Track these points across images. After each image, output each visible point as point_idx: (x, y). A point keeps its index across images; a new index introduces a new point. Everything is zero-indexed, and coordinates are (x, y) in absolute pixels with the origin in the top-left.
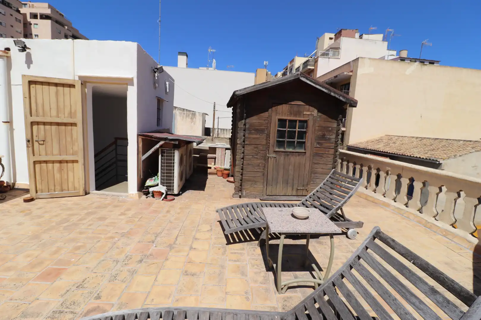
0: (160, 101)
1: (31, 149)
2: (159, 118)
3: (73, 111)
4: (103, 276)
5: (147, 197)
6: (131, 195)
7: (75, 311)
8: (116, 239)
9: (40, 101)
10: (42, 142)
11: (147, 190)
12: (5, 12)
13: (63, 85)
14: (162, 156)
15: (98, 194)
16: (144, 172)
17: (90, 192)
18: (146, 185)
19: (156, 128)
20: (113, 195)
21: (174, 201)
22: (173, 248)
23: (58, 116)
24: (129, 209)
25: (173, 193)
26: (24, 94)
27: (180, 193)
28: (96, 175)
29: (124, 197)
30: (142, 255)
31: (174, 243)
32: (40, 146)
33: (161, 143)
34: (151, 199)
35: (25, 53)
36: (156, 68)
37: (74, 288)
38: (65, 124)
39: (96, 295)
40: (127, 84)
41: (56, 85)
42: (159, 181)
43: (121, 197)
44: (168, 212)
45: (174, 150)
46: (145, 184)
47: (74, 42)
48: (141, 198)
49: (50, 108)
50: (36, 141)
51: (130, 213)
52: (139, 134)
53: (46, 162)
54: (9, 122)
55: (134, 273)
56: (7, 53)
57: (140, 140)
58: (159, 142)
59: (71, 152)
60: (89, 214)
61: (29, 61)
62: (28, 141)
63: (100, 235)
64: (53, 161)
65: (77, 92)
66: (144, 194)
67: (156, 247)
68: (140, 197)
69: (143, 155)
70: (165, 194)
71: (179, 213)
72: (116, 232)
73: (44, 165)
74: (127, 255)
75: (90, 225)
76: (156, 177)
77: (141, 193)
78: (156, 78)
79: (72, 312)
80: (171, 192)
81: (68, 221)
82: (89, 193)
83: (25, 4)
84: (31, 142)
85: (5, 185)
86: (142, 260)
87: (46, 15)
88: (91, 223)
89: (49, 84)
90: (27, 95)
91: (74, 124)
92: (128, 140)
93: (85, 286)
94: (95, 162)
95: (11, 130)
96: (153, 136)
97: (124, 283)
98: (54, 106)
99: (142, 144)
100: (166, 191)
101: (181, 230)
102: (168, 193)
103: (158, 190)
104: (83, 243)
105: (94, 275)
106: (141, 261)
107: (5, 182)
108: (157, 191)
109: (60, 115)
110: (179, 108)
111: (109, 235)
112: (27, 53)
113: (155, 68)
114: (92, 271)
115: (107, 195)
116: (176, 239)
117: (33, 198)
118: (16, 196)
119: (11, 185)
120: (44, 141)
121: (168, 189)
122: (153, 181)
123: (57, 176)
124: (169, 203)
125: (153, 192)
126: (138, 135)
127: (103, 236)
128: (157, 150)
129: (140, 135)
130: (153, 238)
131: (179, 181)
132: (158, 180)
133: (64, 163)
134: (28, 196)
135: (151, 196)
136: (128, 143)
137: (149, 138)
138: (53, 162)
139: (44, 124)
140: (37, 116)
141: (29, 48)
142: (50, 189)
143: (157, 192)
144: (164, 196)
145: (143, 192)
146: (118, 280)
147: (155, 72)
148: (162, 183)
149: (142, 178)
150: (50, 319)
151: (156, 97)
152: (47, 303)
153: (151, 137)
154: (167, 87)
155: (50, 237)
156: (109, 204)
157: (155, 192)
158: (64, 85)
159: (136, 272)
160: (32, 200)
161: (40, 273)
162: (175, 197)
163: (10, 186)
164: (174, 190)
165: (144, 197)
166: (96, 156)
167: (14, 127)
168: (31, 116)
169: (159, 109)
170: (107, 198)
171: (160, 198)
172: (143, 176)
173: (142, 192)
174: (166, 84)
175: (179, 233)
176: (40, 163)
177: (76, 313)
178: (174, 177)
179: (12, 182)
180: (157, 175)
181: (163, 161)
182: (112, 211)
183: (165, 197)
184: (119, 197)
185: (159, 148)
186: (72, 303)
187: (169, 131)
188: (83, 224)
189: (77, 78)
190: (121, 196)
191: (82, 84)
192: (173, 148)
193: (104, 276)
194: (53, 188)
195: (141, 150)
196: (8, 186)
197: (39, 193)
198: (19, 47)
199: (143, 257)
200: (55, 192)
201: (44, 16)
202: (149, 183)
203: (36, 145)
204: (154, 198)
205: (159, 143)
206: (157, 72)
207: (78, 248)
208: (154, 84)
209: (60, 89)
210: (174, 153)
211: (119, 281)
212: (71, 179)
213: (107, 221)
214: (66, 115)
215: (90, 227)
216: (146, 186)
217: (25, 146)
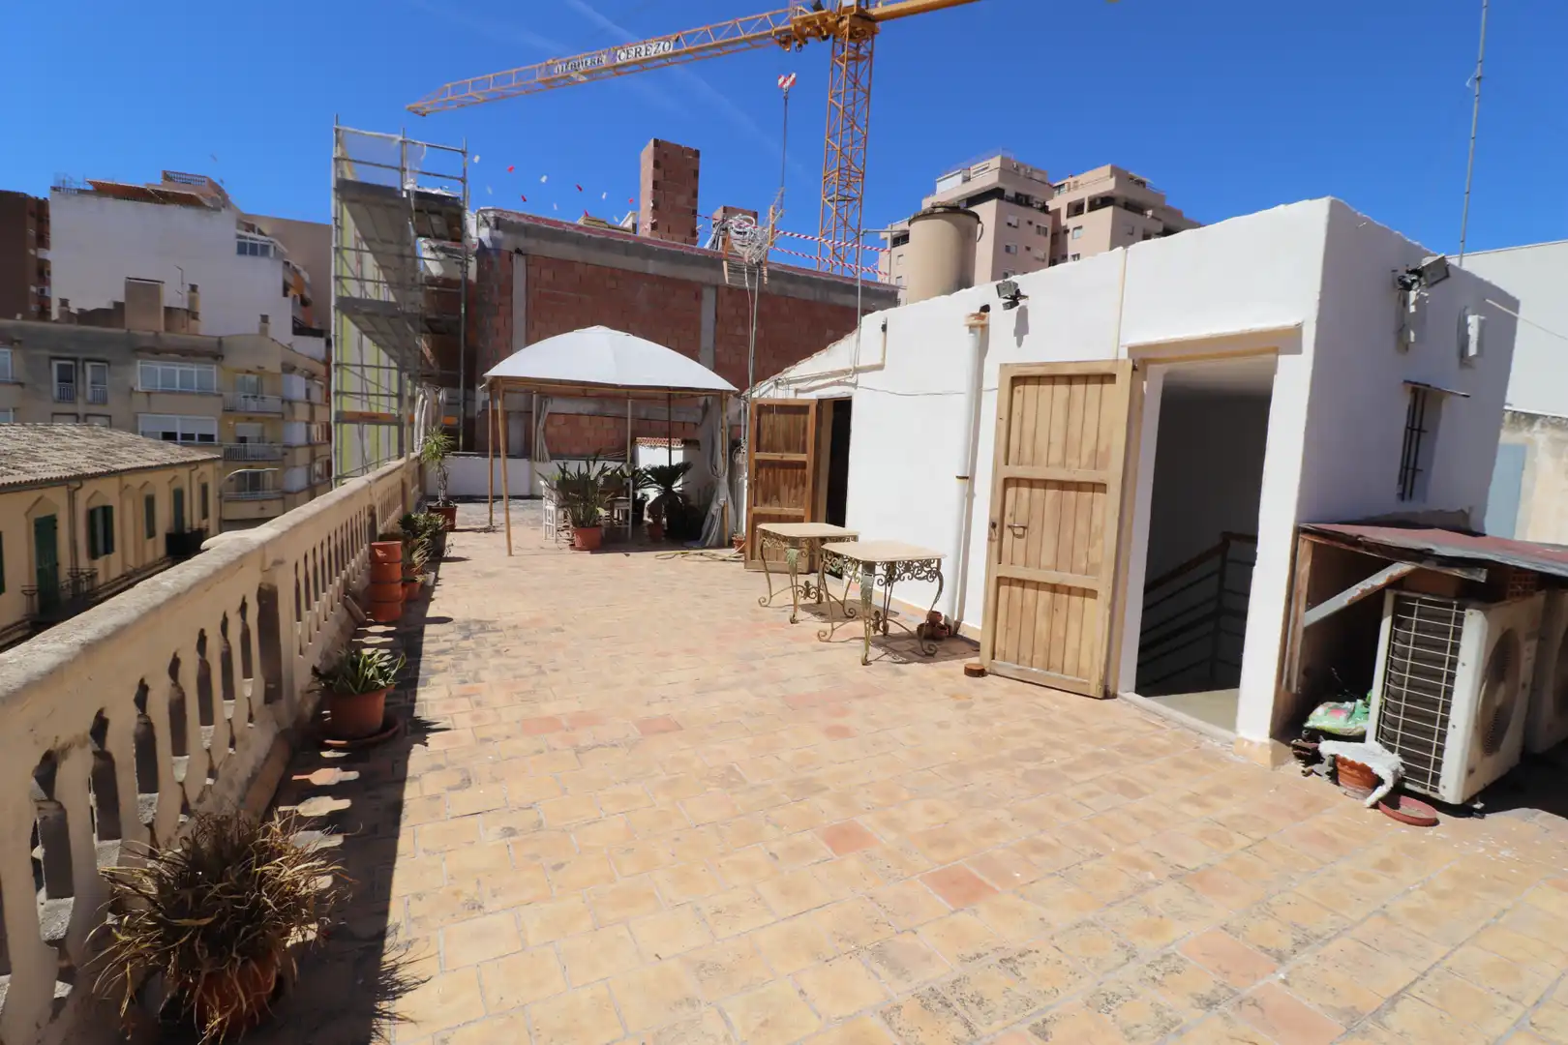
0: (1423, 401)
1: (996, 545)
2: (1411, 465)
3: (1102, 448)
4: (1075, 973)
5: (1306, 770)
6: (1246, 744)
7: (976, 1026)
8: (1151, 876)
9: (1029, 426)
10: (1019, 531)
11: (1310, 745)
12: (1018, 221)
13: (1086, 379)
14: (1397, 622)
15: (1138, 706)
16: (1306, 672)
17: (1119, 693)
18: (1309, 724)
19: (1391, 505)
20: (1182, 724)
21: (1430, 831)
22: (1363, 1032)
23: (1064, 464)
24: (1224, 792)
25: (1433, 795)
26: (999, 409)
27: (1478, 806)
28: (1143, 649)
29: (1217, 744)
30: (1222, 986)
31: (1377, 1015)
32: (1015, 539)
33: (1400, 568)
34: (1319, 783)
35: (1016, 308)
36: (1414, 272)
37: (995, 959)
38: (1078, 486)
39: (1039, 1020)
40: (1276, 351)
41: (1070, 379)
42: (1370, 725)
43: (1209, 741)
44: (1386, 865)
45: (1461, 608)
46: (1306, 720)
47: (1129, 255)
48: (1282, 767)
49: (1049, 443)
50: (1009, 527)
51: (1227, 808)
52: (1304, 525)
53: (1023, 583)
54: (967, 478)
55: (1173, 1030)
56: (983, 318)
57: (1305, 548)
58: (1386, 564)
59: (1084, 565)
60: (1096, 758)
61: (1022, 329)
62: (993, 525)
63: (1106, 838)
64: (1038, 583)
65: (1118, 395)
66: (1299, 757)
67: (1285, 982)
68: (1277, 761)
69: (1308, 608)
70: (1389, 784)
71: (1441, 895)
72: (1157, 854)
73: (1017, 590)
74: (1166, 951)
75: (1090, 795)
76: (1360, 702)
77: (1284, 746)
78: (1412, 309)
79: (967, 1024)
80: (1425, 787)
81: (1040, 758)
82: (1114, 696)
83: (1060, 187)
84: (998, 527)
85: (942, 622)
86: (1217, 1003)
87: (1103, 196)
88: (1093, 787)
89: (1053, 379)
90: (1005, 417)
91: (1099, 487)
92: (1256, 543)
93: (1022, 971)
94: (1146, 609)
95: (970, 496)
96: (1360, 539)
97: (1130, 1041)
98: (1057, 438)
99: (1312, 562)
100: (1396, 772)
101: (1430, 979)
102: (1408, 786)
103: (1359, 761)
104: (1057, 840)
105: (1054, 955)
106: (1210, 1004)
107: (943, 615)
108: (1353, 762)
109: (1068, 461)
110: (1554, 421)
111: (1134, 851)
112: (1020, 308)
113: (1408, 272)
114: (1052, 939)
115: (1165, 719)
116: (1395, 999)
117: (983, 670)
118: (955, 654)
119: (953, 625)
120: (1024, 528)
121: (1409, 770)
122: (1343, 717)
123: (1042, 625)
124: (1406, 830)
125: (1335, 759)
126: (1299, 531)
127: (1114, 846)
128: (1378, 595)
129: (1306, 531)
130: (1285, 943)
131: (1478, 752)
132: (1367, 719)
133: (1062, 593)
134: (974, 661)
135: (1328, 773)
136: (1254, 556)
137: (1344, 546)
138: (1038, 586)
139: (1031, 483)
140: (1019, 463)
141: (1025, 297)
142: (1021, 655)
143: (1352, 765)
144: (1381, 791)
145: (1296, 747)
146: (1113, 1016)
147: (1408, 287)
148: (1385, 738)
149: (1297, 695)
150: (919, 1001)
151: (1406, 382)
152: (928, 958)
153: (1354, 541)
154: (1468, 336)
155: (989, 785)
156: (1163, 750)
157: (1344, 762)
158: (1057, 379)
159: (1180, 1032)
160: (980, 673)
161: (943, 867)
162: (1440, 816)
163: (949, 627)
164: (1442, 781)
165: (1299, 766)
166: (1148, 589)
167: (976, 490)
168: (1007, 464)
169: (1420, 430)
170: (1163, 728)
171: (1366, 796)
172: (1302, 685)
173: (1289, 745)
174: (1463, 326)
175: (1413, 983)
176: (1010, 585)
177: (974, 1034)
178: (1446, 727)
179: (956, 619)
180: (1363, 696)
181: (1398, 644)
182: (1166, 777)
183: (1391, 801)
184: (1202, 737)
185: (1388, 591)
186: (977, 999)
187: (1464, 525)
188: (1074, 784)
189: (1124, 355)
190: (1212, 737)
191: (1134, 369)
192: (1455, 598)
193: (1077, 975)
194: (1028, 657)
195: (1303, 585)
196: (947, 626)
197: (997, 661)
198: (1006, 298)
199: (1222, 992)
200: (1032, 666)
201: (1098, 202)
202: (1322, 717)
203: (1008, 533)
204: (1337, 784)
205: (1387, 566)
206: (1416, 286)
207: (1039, 848)
208: (1401, 331)
209: (1078, 388)
210: (1460, 620)
211: (1114, 1021)
212: (1072, 642)
213: (1139, 805)
214: (1085, 459)
215: (1088, 801)
216: (1308, 729)
217: (986, 536)
